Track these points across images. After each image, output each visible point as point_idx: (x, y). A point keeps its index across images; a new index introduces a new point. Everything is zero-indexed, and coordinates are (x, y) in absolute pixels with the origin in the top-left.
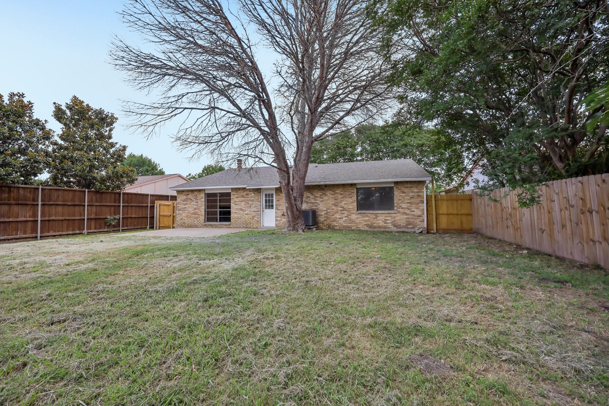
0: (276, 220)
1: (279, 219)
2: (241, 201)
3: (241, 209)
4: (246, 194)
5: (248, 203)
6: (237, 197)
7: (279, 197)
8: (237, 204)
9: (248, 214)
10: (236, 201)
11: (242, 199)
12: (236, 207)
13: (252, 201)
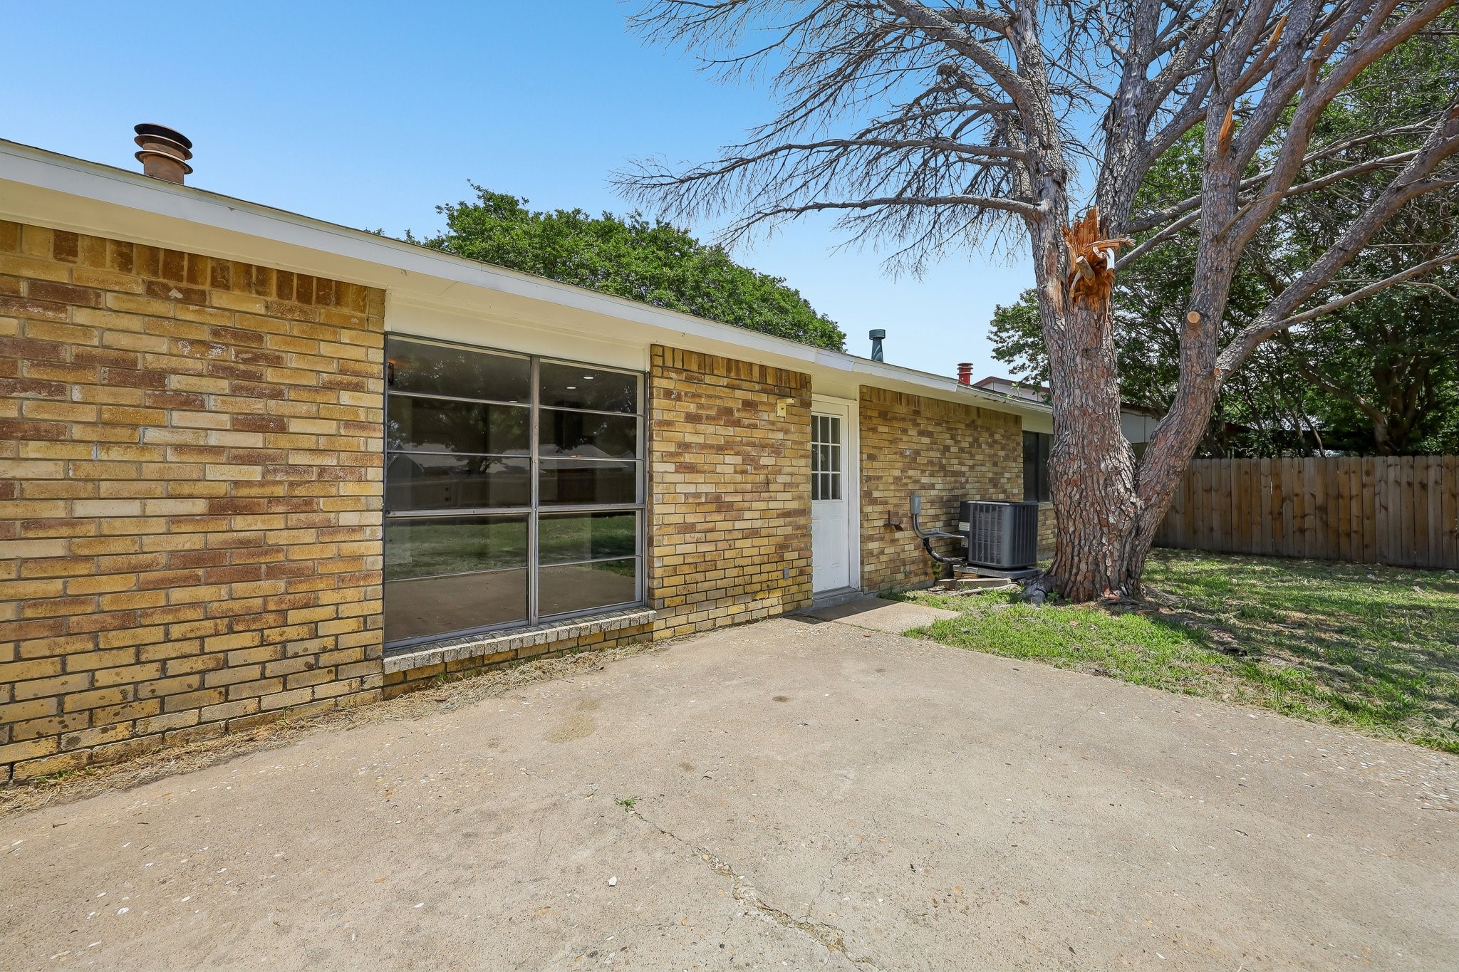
0: (865, 556)
1: (873, 546)
2: (720, 449)
3: (719, 504)
4: (748, 405)
5: (754, 461)
6: (692, 418)
7: (873, 440)
8: (691, 468)
9: (753, 533)
10: (685, 446)
11: (723, 432)
12: (686, 485)
13: (776, 450)
